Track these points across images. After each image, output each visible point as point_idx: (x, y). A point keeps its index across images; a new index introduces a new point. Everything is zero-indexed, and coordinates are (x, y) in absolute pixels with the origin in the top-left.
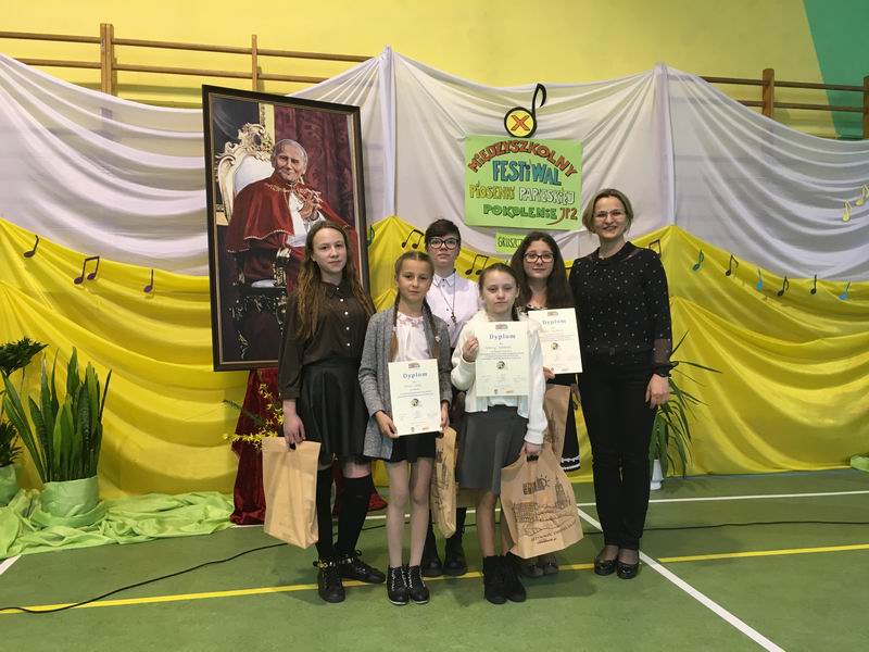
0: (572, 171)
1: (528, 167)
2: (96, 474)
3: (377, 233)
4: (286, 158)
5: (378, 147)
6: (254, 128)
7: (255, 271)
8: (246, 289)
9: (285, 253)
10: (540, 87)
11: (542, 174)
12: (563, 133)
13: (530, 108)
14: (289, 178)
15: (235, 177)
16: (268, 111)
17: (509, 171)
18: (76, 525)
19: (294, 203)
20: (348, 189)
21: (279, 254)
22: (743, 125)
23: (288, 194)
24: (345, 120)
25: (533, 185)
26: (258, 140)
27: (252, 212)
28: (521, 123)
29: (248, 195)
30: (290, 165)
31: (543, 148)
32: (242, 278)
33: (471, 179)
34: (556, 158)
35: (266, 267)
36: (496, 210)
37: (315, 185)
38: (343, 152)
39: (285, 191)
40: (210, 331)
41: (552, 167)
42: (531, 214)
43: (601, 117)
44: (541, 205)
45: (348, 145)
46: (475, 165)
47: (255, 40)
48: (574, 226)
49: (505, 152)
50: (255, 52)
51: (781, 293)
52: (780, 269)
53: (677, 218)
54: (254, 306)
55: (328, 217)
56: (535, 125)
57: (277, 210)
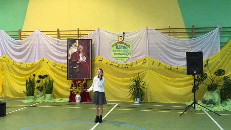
1: (122, 46)
2: (52, 93)
3: (96, 59)
4: (79, 48)
5: (96, 44)
7: (74, 65)
8: (72, 68)
10: (124, 33)
13: (122, 36)
14: (80, 51)
15: (72, 52)
19: (80, 55)
20: (89, 52)
22: (163, 38)
27: (74, 57)
28: (121, 39)
29: (73, 54)
30: (80, 49)
31: (125, 43)
33: (112, 49)
36: (116, 54)
39: (79, 53)
41: (126, 46)
43: (135, 37)
45: (90, 45)
46: (113, 46)
47: (78, 29)
48: (130, 57)
49: (118, 44)
50: (78, 31)
51: (170, 69)
52: (170, 64)
53: (149, 55)
54: (73, 70)
55: (86, 57)
56: (123, 39)
57: (78, 56)
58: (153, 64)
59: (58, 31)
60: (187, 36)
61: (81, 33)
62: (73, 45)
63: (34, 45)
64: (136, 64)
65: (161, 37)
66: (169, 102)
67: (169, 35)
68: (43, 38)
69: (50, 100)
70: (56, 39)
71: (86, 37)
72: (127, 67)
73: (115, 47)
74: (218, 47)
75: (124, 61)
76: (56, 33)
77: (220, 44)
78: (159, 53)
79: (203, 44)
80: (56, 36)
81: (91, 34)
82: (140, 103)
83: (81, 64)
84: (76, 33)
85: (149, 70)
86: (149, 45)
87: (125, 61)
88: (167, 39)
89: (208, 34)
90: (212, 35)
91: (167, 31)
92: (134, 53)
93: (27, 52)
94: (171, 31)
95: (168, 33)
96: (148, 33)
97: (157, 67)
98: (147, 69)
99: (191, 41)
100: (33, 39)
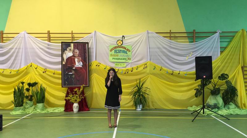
0: (130, 51)
1: (121, 51)
2: (44, 103)
3: (92, 64)
5: (93, 48)
6: (70, 48)
7: (69, 71)
8: (67, 74)
9: (74, 68)
10: (123, 36)
11: (124, 52)
12: (128, 44)
13: (121, 40)
14: (75, 55)
15: (66, 56)
16: (72, 45)
17: (117, 51)
18: (41, 110)
19: (76, 60)
20: (86, 57)
21: (73, 68)
22: (164, 42)
24: (86, 45)
25: (122, 54)
26: (70, 50)
27: (69, 62)
28: (120, 43)
29: (68, 59)
30: (76, 53)
31: (124, 47)
32: (67, 72)
33: (110, 53)
34: (127, 49)
35: (71, 71)
36: (115, 59)
38: (85, 51)
39: (75, 58)
40: (61, 80)
41: (125, 50)
42: (122, 59)
43: (136, 41)
44: (124, 58)
45: (86, 49)
46: (111, 51)
47: (72, 31)
48: (130, 61)
49: (117, 48)
50: (72, 33)
51: (172, 74)
52: (172, 69)
53: (150, 60)
54: (68, 77)
55: (82, 61)
56: (123, 43)
57: (73, 61)
58: (154, 69)
59: (49, 33)
60: (188, 40)
61: (75, 36)
62: (68, 49)
63: (19, 48)
64: (137, 69)
65: (162, 41)
66: (171, 108)
67: (170, 39)
68: (31, 41)
69: (43, 110)
70: (47, 42)
71: (82, 40)
72: (128, 73)
73: (113, 51)
74: (218, 51)
75: (123, 66)
76: (46, 35)
77: (220, 49)
78: (161, 57)
79: (204, 49)
80: (47, 39)
81: (86, 37)
82: (142, 110)
83: (77, 70)
84: (70, 35)
85: (150, 75)
86: (150, 49)
87: (125, 66)
88: (169, 43)
89: (208, 38)
90: (213, 40)
91: (168, 35)
92: (134, 58)
93: (11, 56)
94: (172, 35)
95: (170, 37)
96: (148, 37)
97: (158, 72)
98: (148, 74)
99: (192, 45)
100: (19, 41)
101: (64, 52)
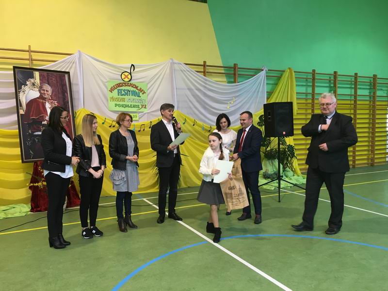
0: (144, 93)
1: (129, 91)
3: (78, 114)
4: (44, 90)
6: (32, 80)
7: (35, 129)
8: (32, 135)
9: (45, 122)
10: (132, 65)
11: (134, 94)
12: (141, 80)
14: (45, 97)
15: (26, 97)
16: (37, 74)
17: (123, 93)
19: (48, 105)
21: (43, 123)
23: (45, 102)
24: (64, 76)
26: (34, 84)
27: (32, 109)
28: (126, 77)
30: (46, 92)
32: (30, 131)
34: (139, 88)
35: (39, 127)
36: (119, 106)
37: (55, 99)
38: (65, 87)
39: (44, 101)
40: (19, 149)
41: (137, 91)
42: (131, 107)
43: (153, 75)
44: (135, 104)
46: (112, 90)
47: (30, 47)
48: (146, 111)
49: (121, 86)
50: (30, 51)
51: (209, 131)
52: (209, 123)
53: (178, 108)
54: (34, 141)
56: (131, 77)
58: (184, 123)
60: (225, 79)
62: (28, 83)
71: (53, 66)
72: (144, 130)
77: (267, 94)
78: (193, 104)
81: (62, 62)
84: (27, 55)
86: (178, 91)
89: (253, 78)
90: (259, 81)
91: (202, 69)
92: (151, 105)
95: (204, 72)
97: (191, 128)
101: (20, 88)
